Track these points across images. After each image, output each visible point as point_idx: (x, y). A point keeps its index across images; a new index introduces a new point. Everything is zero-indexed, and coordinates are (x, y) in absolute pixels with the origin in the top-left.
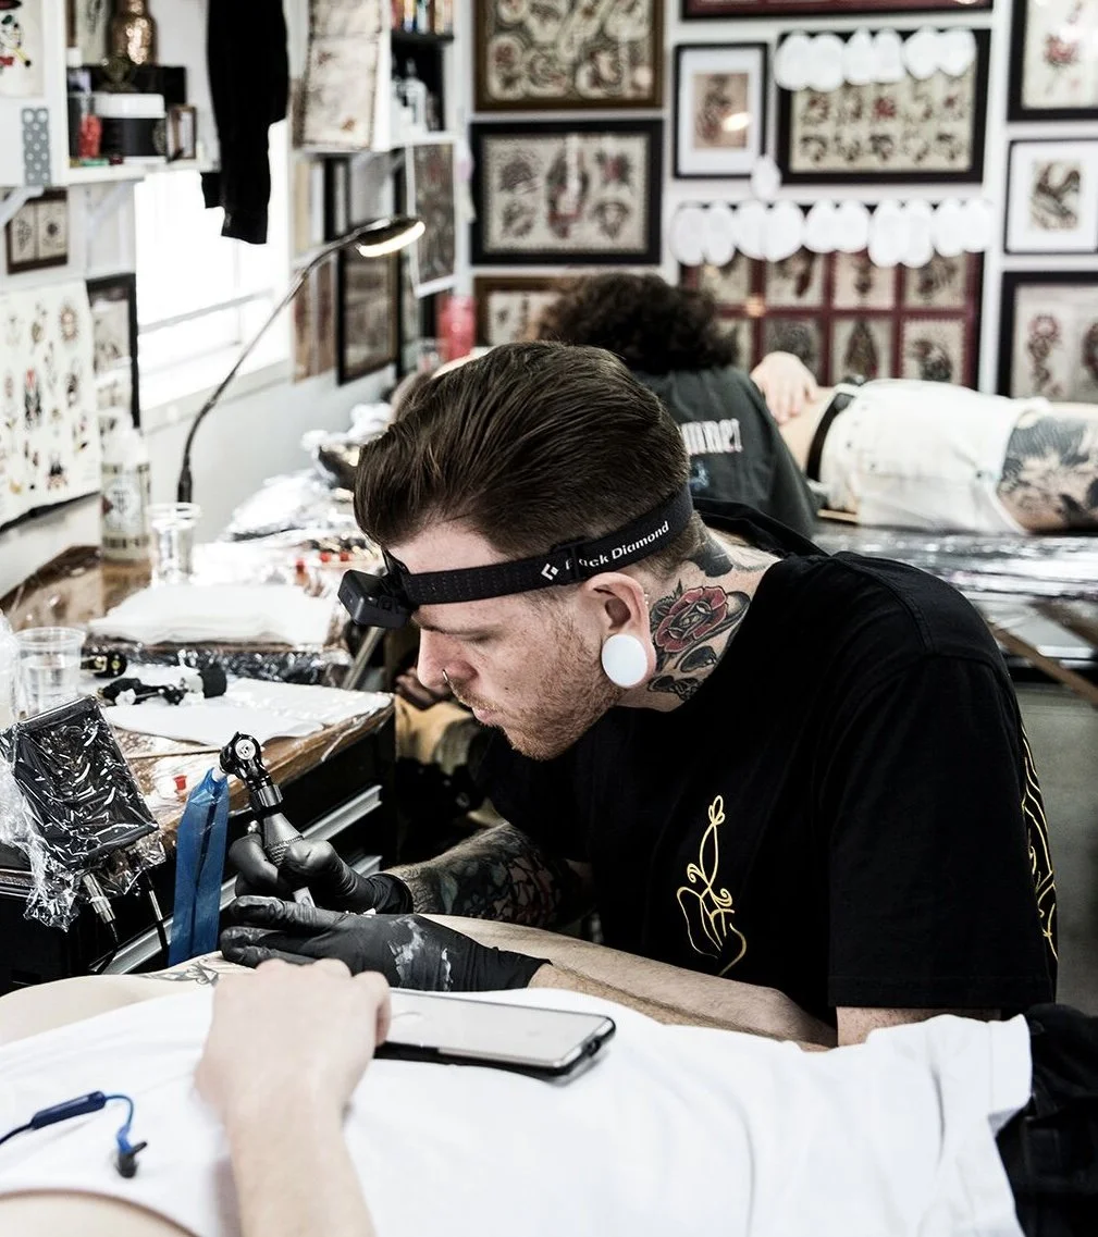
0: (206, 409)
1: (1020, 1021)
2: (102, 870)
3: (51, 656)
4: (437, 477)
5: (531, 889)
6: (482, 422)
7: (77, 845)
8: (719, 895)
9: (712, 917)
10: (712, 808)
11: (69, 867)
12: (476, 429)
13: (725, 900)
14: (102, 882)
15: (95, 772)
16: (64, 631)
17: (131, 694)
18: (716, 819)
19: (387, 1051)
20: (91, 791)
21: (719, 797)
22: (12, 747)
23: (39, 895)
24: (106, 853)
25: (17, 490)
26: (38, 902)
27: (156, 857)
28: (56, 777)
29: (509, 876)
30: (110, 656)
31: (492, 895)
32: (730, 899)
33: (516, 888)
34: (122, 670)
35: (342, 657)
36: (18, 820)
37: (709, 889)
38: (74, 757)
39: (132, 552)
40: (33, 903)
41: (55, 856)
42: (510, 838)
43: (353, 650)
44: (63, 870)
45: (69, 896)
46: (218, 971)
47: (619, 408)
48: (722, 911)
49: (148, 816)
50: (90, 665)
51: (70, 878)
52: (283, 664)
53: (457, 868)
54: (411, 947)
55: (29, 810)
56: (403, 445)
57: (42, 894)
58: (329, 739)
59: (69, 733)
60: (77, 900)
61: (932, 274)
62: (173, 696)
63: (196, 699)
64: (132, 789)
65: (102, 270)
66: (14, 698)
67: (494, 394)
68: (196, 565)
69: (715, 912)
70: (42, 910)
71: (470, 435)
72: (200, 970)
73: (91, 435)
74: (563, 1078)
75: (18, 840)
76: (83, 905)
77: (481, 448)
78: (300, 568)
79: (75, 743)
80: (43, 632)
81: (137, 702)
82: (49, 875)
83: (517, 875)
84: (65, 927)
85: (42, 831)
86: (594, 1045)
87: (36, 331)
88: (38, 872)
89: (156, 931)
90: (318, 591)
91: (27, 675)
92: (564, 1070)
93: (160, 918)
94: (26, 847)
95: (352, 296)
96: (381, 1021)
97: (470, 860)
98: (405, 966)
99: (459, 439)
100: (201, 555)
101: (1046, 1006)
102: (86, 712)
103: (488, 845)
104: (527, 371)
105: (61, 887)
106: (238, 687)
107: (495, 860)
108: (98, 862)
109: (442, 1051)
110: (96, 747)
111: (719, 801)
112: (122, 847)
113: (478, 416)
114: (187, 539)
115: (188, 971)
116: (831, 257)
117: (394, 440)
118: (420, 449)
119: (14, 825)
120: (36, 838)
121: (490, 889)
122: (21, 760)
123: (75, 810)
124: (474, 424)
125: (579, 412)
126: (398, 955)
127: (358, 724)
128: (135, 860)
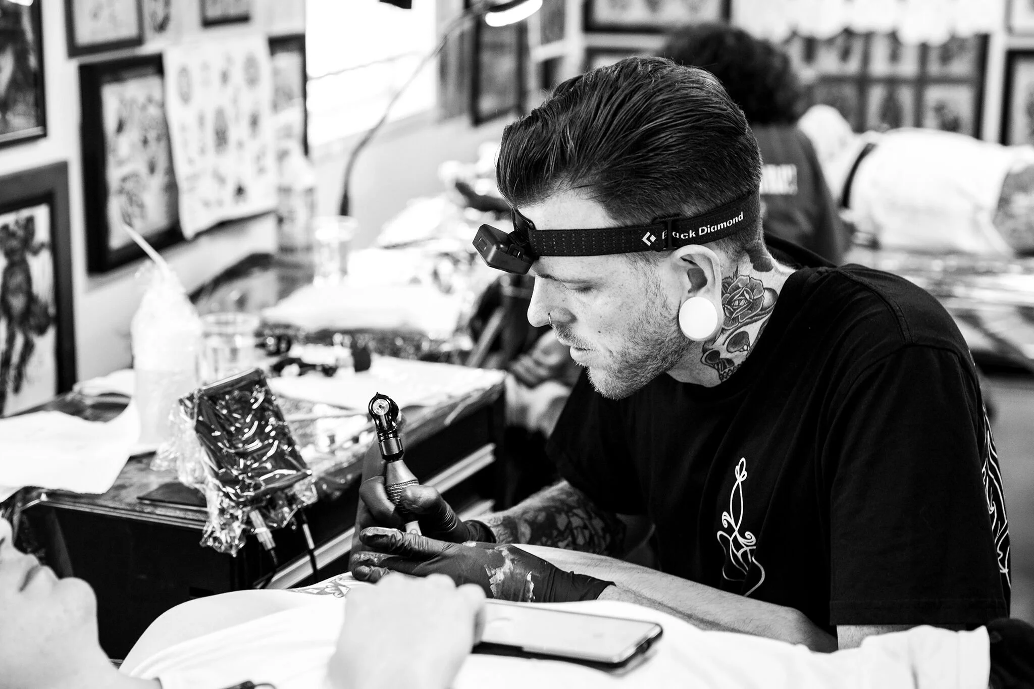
0: (363, 143)
1: (982, 632)
2: (266, 507)
3: (229, 337)
4: (571, 151)
5: (587, 533)
6: (612, 112)
7: (245, 487)
8: (744, 537)
9: (739, 554)
10: (738, 468)
11: (238, 504)
12: (607, 117)
13: (749, 540)
14: (265, 517)
15: (261, 428)
16: (240, 317)
17: (294, 369)
18: (741, 477)
19: (482, 648)
20: (257, 444)
21: (743, 459)
22: (193, 408)
23: (214, 527)
24: (268, 494)
25: (207, 204)
26: (212, 532)
27: (308, 497)
28: (229, 433)
29: (569, 523)
30: (279, 339)
31: (556, 537)
32: (754, 539)
33: (575, 532)
34: (288, 349)
35: (466, 343)
36: (198, 466)
37: (736, 533)
38: (244, 416)
39: (299, 258)
40: (209, 533)
41: (227, 495)
42: (569, 494)
43: (476, 336)
44: (233, 507)
45: (238, 528)
46: (350, 587)
47: (719, 116)
48: (748, 549)
49: (304, 465)
50: (262, 345)
51: (239, 513)
52: (418, 348)
53: (529, 516)
54: (502, 570)
55: (206, 459)
56: (545, 124)
57: (215, 526)
58: (452, 407)
59: (241, 398)
60: (244, 531)
61: (948, 51)
62: (329, 371)
63: (346, 373)
64: (291, 443)
65: (282, 28)
66: (197, 370)
67: (623, 91)
68: (350, 267)
69: (742, 551)
70: (216, 539)
71: (601, 121)
72: (337, 586)
73: (270, 161)
74: (620, 671)
75: (197, 483)
76: (249, 536)
77: (609, 132)
78: (436, 274)
79: (244, 406)
80: (224, 317)
81: (300, 374)
82: (222, 511)
83: (576, 522)
84: (234, 553)
85: (216, 475)
86: (645, 646)
87: (225, 77)
88: (213, 508)
89: (308, 558)
90: (448, 290)
91: (210, 353)
92: (622, 664)
93: (311, 545)
94: (204, 489)
95: (486, 57)
96: (478, 625)
97: (540, 510)
98: (497, 585)
99: (592, 124)
100: (355, 259)
101: (1003, 620)
102: (256, 380)
103: (553, 499)
104: (650, 77)
105: (231, 520)
106: (381, 364)
107: (559, 511)
108: (262, 501)
109: (526, 649)
110: (262, 408)
111: (743, 462)
112: (282, 489)
113: (608, 107)
114: (344, 249)
115: (327, 587)
116: (868, 37)
117: (537, 121)
118: (559, 129)
119: (194, 471)
120: (213, 481)
121: (555, 533)
122: (201, 418)
123: (244, 458)
124: (605, 113)
125: (689, 114)
126: (492, 576)
127: (476, 396)
128: (291, 500)
